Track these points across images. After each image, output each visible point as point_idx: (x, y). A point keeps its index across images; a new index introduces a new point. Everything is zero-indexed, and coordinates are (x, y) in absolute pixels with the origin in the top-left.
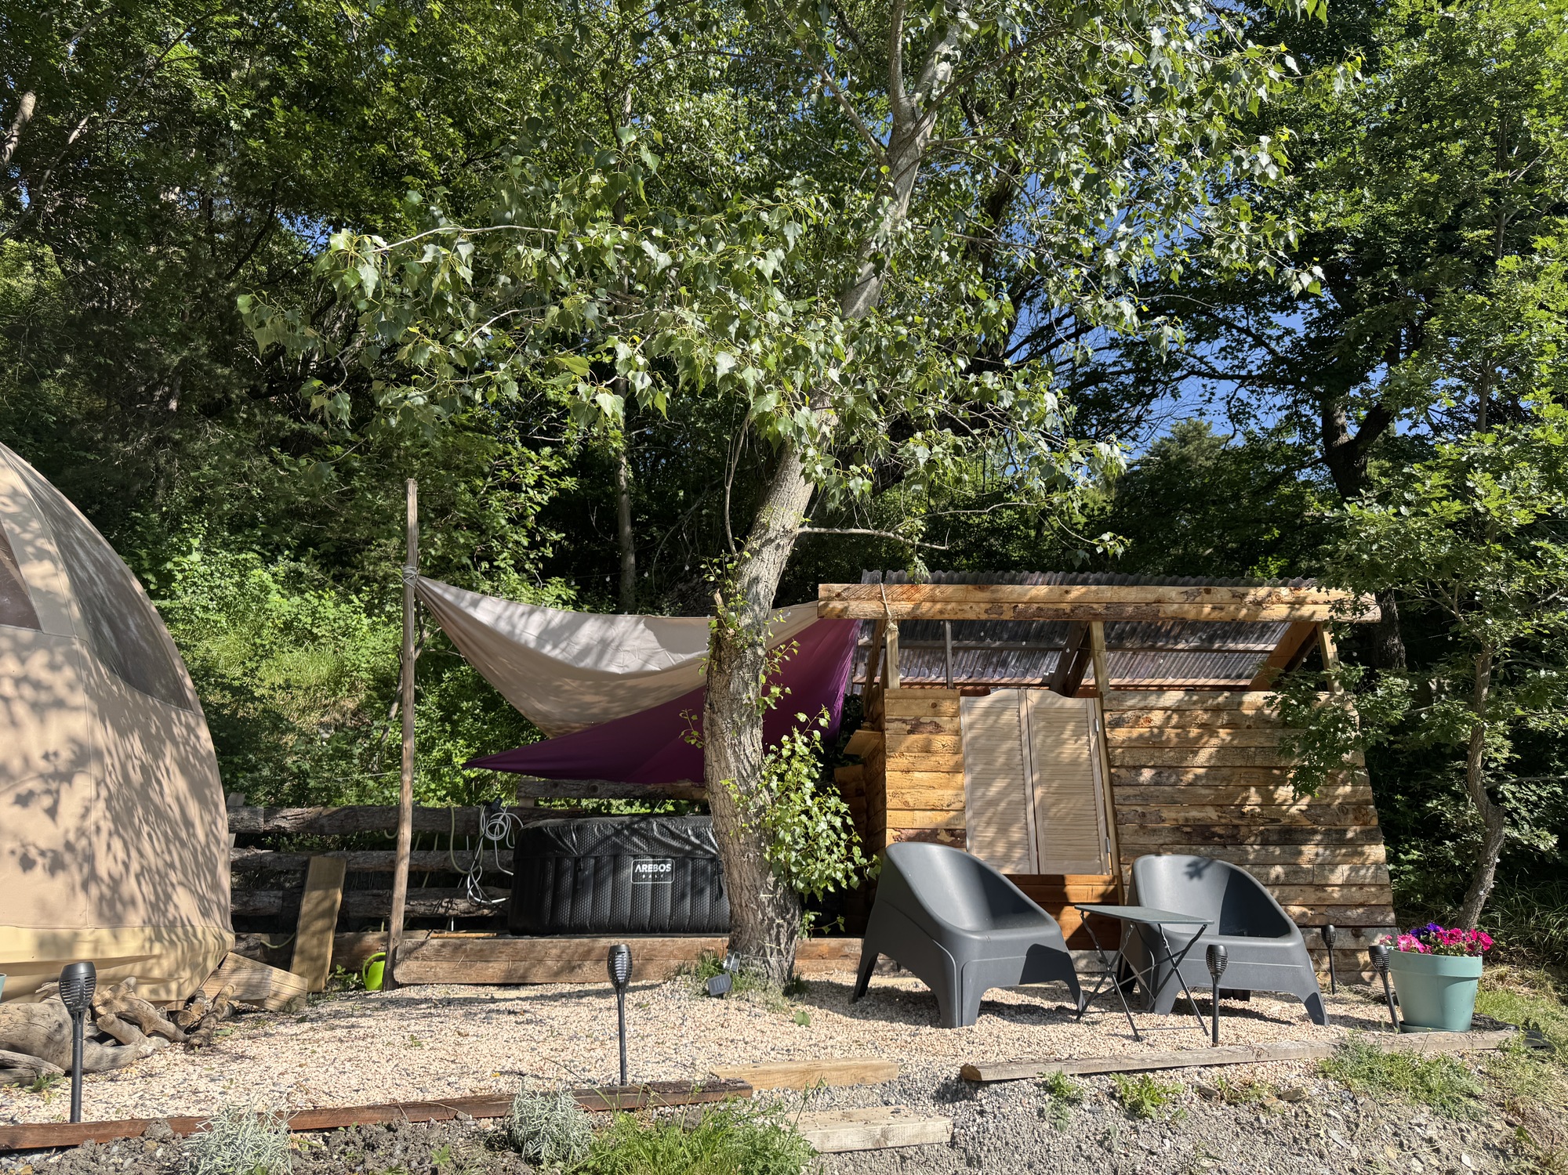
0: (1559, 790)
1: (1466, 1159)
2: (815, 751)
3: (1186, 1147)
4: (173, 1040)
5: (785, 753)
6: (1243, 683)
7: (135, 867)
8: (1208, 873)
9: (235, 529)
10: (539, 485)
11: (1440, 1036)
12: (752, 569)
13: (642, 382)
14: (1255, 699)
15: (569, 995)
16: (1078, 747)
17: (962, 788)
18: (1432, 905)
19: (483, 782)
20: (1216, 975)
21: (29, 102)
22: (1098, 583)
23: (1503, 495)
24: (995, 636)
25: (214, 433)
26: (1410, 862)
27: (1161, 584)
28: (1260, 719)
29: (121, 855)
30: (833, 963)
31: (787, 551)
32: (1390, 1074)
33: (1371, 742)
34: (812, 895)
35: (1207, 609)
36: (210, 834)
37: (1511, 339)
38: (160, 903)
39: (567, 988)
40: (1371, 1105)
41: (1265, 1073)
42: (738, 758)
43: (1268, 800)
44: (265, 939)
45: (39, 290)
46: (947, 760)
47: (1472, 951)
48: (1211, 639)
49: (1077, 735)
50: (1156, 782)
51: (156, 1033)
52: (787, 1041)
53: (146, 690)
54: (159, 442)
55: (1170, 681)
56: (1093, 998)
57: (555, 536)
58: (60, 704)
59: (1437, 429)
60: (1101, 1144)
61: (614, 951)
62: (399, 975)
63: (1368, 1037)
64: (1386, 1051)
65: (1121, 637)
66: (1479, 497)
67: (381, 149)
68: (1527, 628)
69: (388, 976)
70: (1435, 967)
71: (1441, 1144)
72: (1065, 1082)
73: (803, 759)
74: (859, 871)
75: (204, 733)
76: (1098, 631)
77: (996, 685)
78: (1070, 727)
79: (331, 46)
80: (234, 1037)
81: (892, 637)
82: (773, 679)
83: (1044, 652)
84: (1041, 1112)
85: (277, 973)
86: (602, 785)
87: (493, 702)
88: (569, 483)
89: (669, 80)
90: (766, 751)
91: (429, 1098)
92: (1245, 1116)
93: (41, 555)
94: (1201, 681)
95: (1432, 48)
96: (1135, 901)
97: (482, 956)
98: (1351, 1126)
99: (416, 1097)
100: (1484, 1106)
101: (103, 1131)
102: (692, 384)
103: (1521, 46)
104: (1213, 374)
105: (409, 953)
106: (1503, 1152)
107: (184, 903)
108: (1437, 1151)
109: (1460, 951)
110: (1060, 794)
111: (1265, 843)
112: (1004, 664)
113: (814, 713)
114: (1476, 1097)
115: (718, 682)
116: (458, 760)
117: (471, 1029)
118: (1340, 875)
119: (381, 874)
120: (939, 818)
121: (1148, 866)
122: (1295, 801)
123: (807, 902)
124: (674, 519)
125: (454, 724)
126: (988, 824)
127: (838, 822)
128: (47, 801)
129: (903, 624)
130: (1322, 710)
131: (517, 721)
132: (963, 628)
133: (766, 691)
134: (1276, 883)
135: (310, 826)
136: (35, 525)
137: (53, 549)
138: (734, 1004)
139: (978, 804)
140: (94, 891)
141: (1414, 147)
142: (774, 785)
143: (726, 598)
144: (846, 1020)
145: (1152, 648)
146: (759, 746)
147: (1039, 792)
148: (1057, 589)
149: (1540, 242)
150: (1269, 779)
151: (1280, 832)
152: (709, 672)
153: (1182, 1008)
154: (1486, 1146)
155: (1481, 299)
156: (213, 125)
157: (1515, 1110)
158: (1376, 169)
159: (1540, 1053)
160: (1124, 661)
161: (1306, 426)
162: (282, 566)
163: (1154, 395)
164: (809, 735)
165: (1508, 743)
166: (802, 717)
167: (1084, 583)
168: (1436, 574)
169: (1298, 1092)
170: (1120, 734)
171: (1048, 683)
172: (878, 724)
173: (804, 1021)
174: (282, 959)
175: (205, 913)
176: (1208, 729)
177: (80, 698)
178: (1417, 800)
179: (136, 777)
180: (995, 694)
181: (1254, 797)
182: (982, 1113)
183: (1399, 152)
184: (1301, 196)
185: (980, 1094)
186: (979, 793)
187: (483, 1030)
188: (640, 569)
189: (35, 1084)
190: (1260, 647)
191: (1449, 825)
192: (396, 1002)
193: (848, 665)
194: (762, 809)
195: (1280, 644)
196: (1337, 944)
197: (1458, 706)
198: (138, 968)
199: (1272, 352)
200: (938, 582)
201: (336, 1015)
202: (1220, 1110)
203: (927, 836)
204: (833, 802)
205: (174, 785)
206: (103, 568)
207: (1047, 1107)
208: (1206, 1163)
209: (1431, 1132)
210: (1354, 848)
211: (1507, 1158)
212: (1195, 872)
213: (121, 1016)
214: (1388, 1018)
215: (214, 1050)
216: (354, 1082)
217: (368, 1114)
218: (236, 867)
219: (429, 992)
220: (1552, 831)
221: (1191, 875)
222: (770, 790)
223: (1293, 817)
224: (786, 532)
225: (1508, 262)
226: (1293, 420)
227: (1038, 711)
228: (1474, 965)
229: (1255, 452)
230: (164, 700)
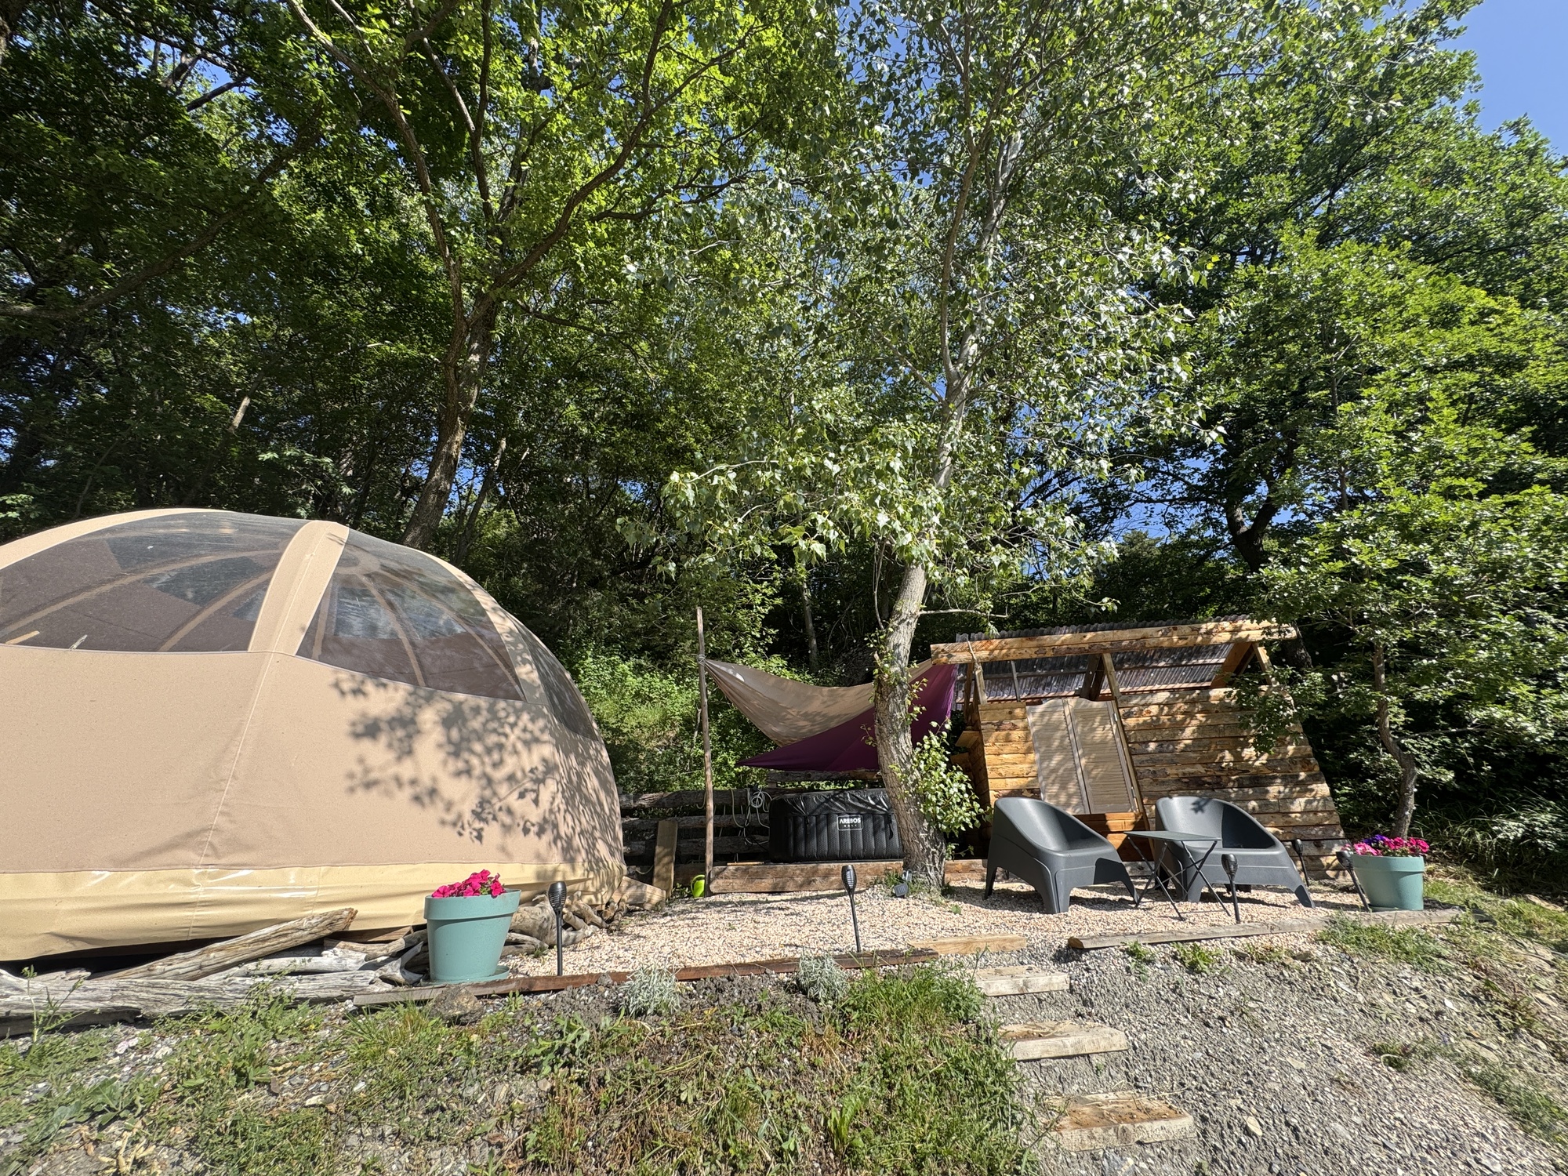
0: (1448, 740)
1: (1449, 1003)
2: (943, 744)
3: (1235, 994)
4: (601, 927)
5: (926, 746)
6: (1206, 684)
7: (578, 829)
8: (1207, 808)
9: (607, 644)
10: (763, 604)
11: (1403, 913)
12: (894, 640)
13: (833, 535)
14: (1217, 693)
15: (811, 898)
16: (1105, 732)
17: (1034, 762)
18: (1366, 824)
19: (745, 774)
20: (1231, 874)
21: (504, 445)
22: (1103, 629)
23: (1371, 551)
24: (1041, 667)
25: (596, 596)
26: (1344, 795)
27: (1144, 626)
28: (1223, 706)
29: (571, 823)
30: (966, 875)
31: (914, 626)
32: (1373, 941)
33: (1306, 716)
34: (952, 834)
35: (1175, 638)
36: (611, 810)
37: (1357, 452)
38: (591, 849)
39: (808, 894)
40: (1364, 964)
41: (1279, 941)
42: (898, 752)
43: (1238, 758)
44: (638, 870)
45: (509, 534)
46: (1022, 747)
47: (1415, 853)
48: (1181, 659)
49: (1103, 723)
50: (1160, 750)
51: (592, 923)
52: (950, 924)
53: (576, 731)
54: (569, 602)
55: (1157, 687)
56: (1143, 893)
57: (772, 631)
58: (537, 740)
59: (1311, 516)
60: (1174, 991)
61: (845, 869)
62: (712, 887)
63: (1351, 916)
64: (1365, 925)
65: (1122, 662)
66: (1355, 555)
67: (670, 440)
68: (1408, 634)
69: (707, 887)
70: (1387, 865)
71: (1425, 992)
72: (1142, 949)
73: (937, 750)
74: (979, 816)
75: (605, 753)
76: (1108, 659)
77: (1045, 698)
78: (1098, 719)
79: (642, 395)
80: (631, 925)
81: (979, 671)
82: (915, 702)
83: (1074, 675)
84: (1128, 969)
85: (649, 888)
86: (814, 774)
87: (747, 728)
88: (778, 601)
89: (813, 383)
90: (915, 746)
91: (748, 961)
92: (1272, 972)
93: (524, 662)
94: (1177, 686)
95: (1266, 292)
96: (1161, 826)
97: (759, 876)
98: (1354, 980)
99: (740, 960)
100: (1453, 964)
101: (576, 981)
102: (862, 534)
103: (1326, 281)
104: (1150, 500)
105: (717, 874)
106: (1476, 998)
107: (602, 849)
108: (1424, 997)
109: (1404, 853)
110: (1097, 762)
111: (1241, 786)
112: (1049, 684)
113: (941, 721)
114: (1444, 958)
115: (881, 707)
116: (732, 763)
117: (761, 919)
118: (1299, 804)
119: (696, 829)
120: (1022, 782)
121: (1166, 806)
122: (1258, 757)
123: (948, 837)
124: (835, 617)
125: (727, 743)
126: (1053, 783)
127: (963, 787)
128: (533, 795)
129: (984, 664)
130: (1266, 698)
131: (761, 738)
132: (1022, 664)
133: (911, 710)
134: (1253, 812)
135: (657, 804)
136: (521, 646)
137: (530, 658)
138: (912, 901)
139: (1045, 773)
140: (559, 844)
141: (1264, 350)
142: (922, 766)
143: (881, 656)
144: (983, 910)
145: (1143, 667)
146: (910, 744)
147: (1083, 761)
148: (1078, 636)
149: (1365, 392)
150: (1236, 744)
151: (1250, 779)
152: (875, 701)
153: (1207, 898)
154: (1462, 994)
155: (1331, 431)
156: (588, 443)
157: (1477, 966)
158: (1242, 366)
159: (1485, 925)
160: (1125, 677)
161: (1216, 524)
162: (632, 662)
163: (1115, 516)
164: (939, 735)
165: (1402, 711)
166: (934, 724)
167: (1095, 630)
168: (1332, 605)
169: (1308, 954)
170: (1131, 722)
171: (1079, 694)
172: (976, 726)
173: (957, 911)
174: (648, 879)
175: (612, 855)
176: (1189, 714)
177: (546, 737)
178: (1342, 753)
179: (574, 778)
180: (1045, 704)
181: (1228, 756)
182: (1088, 970)
183: (1256, 355)
184: (1194, 389)
185: (1084, 957)
186: (1045, 765)
187: (767, 919)
188: (820, 648)
189: (537, 953)
190: (1215, 661)
191: (1368, 769)
192: (714, 904)
193: (952, 692)
194: (916, 781)
195: (1228, 658)
196: (1305, 852)
197: (1365, 688)
198: (581, 886)
199: (1186, 483)
200: (1003, 637)
201: (683, 912)
202: (1252, 967)
203: (1017, 793)
204: (958, 775)
205: (592, 783)
206: (552, 667)
207: (1132, 966)
208: (1252, 1005)
209: (1416, 984)
210: (1304, 787)
211: (1480, 1003)
212: (1198, 808)
213: (575, 913)
214: (1360, 903)
215: (621, 933)
216: (703, 951)
217: (716, 970)
218: (624, 827)
219: (730, 897)
220: (1449, 768)
221: (1196, 810)
222: (919, 769)
223: (1257, 768)
224: (912, 615)
225: (1345, 407)
226: (1208, 522)
227: (1075, 712)
228: (1418, 863)
229: (1184, 543)
230: (584, 736)
